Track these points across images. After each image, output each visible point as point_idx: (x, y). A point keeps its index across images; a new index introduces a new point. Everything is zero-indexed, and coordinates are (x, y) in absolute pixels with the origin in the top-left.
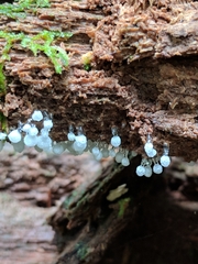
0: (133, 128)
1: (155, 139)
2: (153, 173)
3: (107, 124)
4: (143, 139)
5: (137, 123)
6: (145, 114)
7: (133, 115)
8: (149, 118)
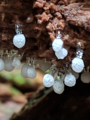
0: (40, 22)
1: (67, 37)
2: (66, 87)
3: (9, 19)
4: (52, 35)
5: (45, 16)
6: (56, 7)
7: (41, 5)
8: (61, 12)
